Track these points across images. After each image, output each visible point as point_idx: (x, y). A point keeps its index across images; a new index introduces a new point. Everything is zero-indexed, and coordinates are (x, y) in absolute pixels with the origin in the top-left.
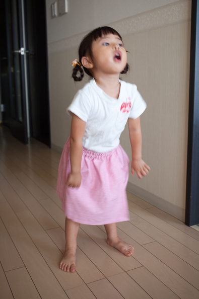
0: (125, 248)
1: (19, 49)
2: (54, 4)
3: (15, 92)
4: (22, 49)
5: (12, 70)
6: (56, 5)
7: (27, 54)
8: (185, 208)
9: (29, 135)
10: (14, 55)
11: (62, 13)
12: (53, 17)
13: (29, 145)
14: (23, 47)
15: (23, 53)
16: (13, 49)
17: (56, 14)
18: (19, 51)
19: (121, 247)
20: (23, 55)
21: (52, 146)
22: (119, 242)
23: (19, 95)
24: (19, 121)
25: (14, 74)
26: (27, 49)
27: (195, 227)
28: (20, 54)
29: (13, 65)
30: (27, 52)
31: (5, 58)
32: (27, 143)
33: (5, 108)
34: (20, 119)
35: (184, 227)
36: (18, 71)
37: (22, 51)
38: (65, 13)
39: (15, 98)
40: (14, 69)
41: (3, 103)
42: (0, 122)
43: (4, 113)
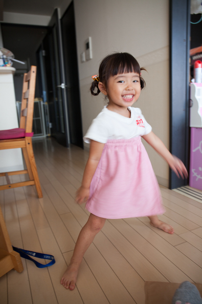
1: (61, 84)
2: (82, 53)
3: (59, 115)
5: (56, 99)
6: (84, 54)
7: (66, 88)
9: (69, 142)
10: (57, 89)
11: (88, 59)
12: (82, 62)
13: (69, 148)
14: (63, 83)
16: (56, 85)
17: (84, 60)
18: (61, 86)
20: (63, 89)
21: (85, 148)
23: (62, 117)
25: (58, 103)
26: (66, 84)
28: (61, 88)
29: (57, 96)
30: (66, 86)
31: (51, 92)
33: (52, 125)
34: (63, 132)
36: (60, 100)
37: (63, 86)
38: (91, 59)
39: (59, 119)
40: (58, 99)
41: (51, 122)
42: (49, 135)
43: (51, 129)
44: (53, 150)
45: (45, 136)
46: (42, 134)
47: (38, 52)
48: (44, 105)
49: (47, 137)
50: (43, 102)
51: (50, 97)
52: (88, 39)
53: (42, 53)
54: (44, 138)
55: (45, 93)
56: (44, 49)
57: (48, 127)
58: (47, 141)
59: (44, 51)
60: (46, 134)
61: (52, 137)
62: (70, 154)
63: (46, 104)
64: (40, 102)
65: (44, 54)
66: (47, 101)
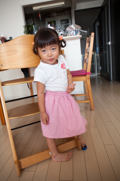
1: (108, 42)
3: (106, 62)
5: (105, 52)
7: (111, 44)
9: (112, 79)
10: (106, 45)
13: (112, 82)
14: (110, 41)
16: (105, 43)
18: (108, 43)
23: (108, 63)
25: (106, 54)
26: (111, 42)
28: (108, 45)
29: (105, 50)
30: (112, 43)
31: (102, 47)
33: (101, 68)
34: (108, 72)
36: (108, 52)
37: (110, 43)
39: (106, 64)
41: (101, 66)
42: (99, 74)
43: (101, 70)
44: (101, 83)
46: (95, 73)
47: (94, 24)
48: (97, 56)
49: (98, 75)
50: (97, 54)
51: (101, 51)
53: (97, 24)
54: (96, 76)
55: (98, 48)
56: (98, 21)
57: (99, 69)
58: (98, 78)
59: (98, 23)
60: (98, 73)
61: (101, 75)
62: (112, 86)
63: (98, 55)
64: (95, 54)
65: (98, 25)
66: (99, 53)
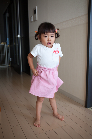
0: (61, 117)
1: (18, 35)
2: (32, 16)
3: (16, 53)
4: (19, 35)
6: (33, 17)
7: (21, 37)
8: (85, 101)
9: (22, 71)
10: (15, 37)
11: (35, 20)
12: (31, 22)
13: (22, 75)
14: (19, 34)
15: (19, 37)
16: (15, 35)
17: (33, 20)
18: (18, 36)
19: (59, 117)
20: (19, 38)
22: (58, 115)
23: (18, 54)
24: (17, 65)
25: (15, 46)
26: (21, 35)
27: (89, 109)
28: (18, 37)
29: (15, 42)
30: (21, 36)
31: (12, 39)
32: (21, 74)
33: (12, 59)
34: (18, 64)
35: (85, 108)
36: (17, 44)
37: (19, 36)
38: (37, 20)
39: (16, 55)
40: (16, 44)
41: (11, 57)
42: (10, 65)
43: (11, 62)
45: (7, 66)
46: (6, 65)
47: (5, 14)
48: (7, 47)
49: (8, 67)
50: (7, 45)
51: (11, 42)
52: (35, 8)
53: (7, 15)
54: (6, 67)
55: (8, 39)
56: (8, 13)
57: (9, 60)
58: (8, 69)
59: (8, 14)
60: (8, 65)
61: (11, 66)
63: (8, 46)
64: (5, 45)
65: (8, 16)
66: (9, 44)
